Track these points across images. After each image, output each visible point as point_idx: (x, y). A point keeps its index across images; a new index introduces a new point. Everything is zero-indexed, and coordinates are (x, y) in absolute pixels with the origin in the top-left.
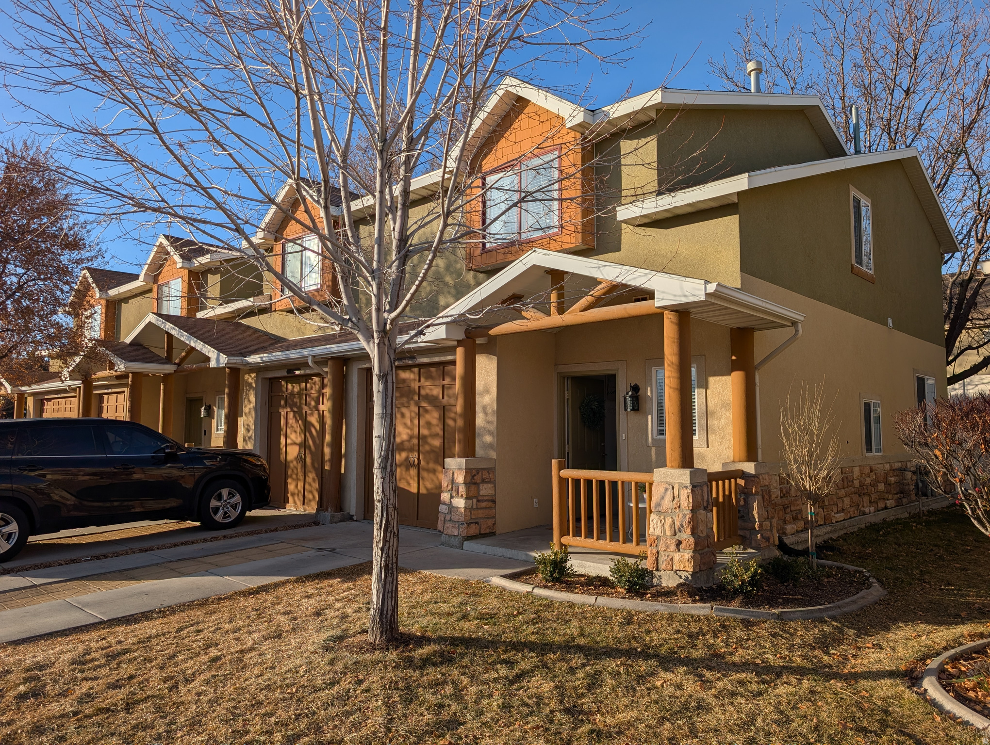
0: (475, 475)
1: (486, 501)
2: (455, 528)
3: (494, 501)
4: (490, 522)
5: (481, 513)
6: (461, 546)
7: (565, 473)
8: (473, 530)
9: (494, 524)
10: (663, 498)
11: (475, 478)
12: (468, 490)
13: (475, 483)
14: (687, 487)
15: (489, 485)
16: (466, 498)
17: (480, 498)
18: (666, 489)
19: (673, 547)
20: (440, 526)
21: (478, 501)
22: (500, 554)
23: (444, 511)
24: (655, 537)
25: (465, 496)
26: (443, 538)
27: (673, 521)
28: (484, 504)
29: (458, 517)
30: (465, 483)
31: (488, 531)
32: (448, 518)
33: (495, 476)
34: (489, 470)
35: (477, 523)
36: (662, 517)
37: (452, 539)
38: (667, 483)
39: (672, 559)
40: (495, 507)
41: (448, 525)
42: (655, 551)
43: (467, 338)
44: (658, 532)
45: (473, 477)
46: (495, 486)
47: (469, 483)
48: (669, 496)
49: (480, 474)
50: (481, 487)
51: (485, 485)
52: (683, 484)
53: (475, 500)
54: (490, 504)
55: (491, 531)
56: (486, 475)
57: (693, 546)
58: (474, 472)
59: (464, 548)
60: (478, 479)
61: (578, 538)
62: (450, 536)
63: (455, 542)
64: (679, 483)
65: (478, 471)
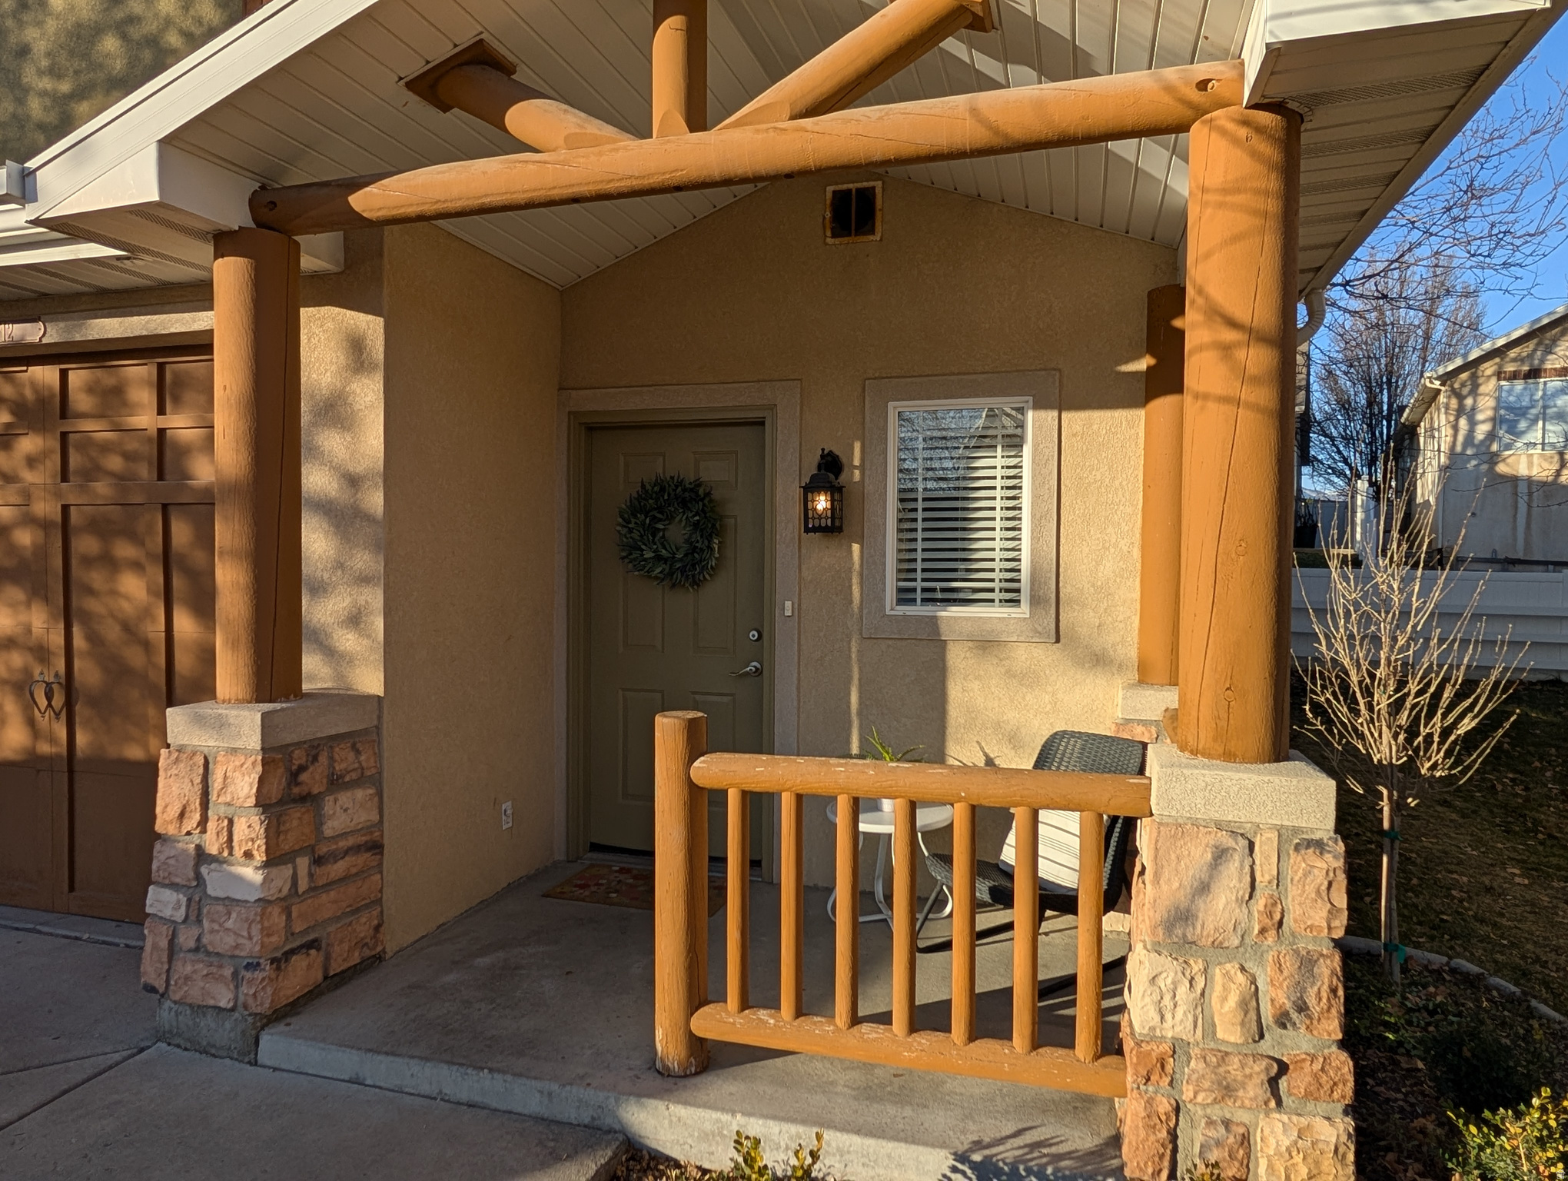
0: (302, 769)
1: (347, 852)
2: (220, 979)
3: (376, 847)
4: (363, 926)
5: (327, 904)
6: (249, 1054)
7: (710, 769)
8: (303, 973)
9: (377, 928)
10: (1204, 888)
11: (304, 777)
12: (274, 832)
13: (303, 799)
14: (1319, 845)
15: (360, 794)
16: (267, 864)
17: (323, 849)
18: (1220, 855)
19: (1255, 1090)
20: (151, 970)
21: (318, 861)
22: (425, 1089)
23: (167, 913)
24: (1166, 1047)
25: (260, 857)
26: (166, 1014)
27: (1254, 982)
28: (338, 869)
29: (230, 940)
30: (263, 803)
31: (356, 958)
32: (186, 938)
33: (379, 756)
34: (355, 741)
35: (313, 944)
36: (1197, 966)
37: (208, 1022)
38: (1219, 826)
39: (1245, 1140)
40: (381, 864)
41: (185, 967)
42: (1164, 1106)
43: (260, 224)
44: (1179, 1025)
45: (294, 776)
46: (380, 794)
47: (280, 802)
48: (1232, 879)
49: (323, 759)
50: (328, 806)
51: (345, 798)
52: (1296, 830)
53: (303, 863)
54: (364, 859)
55: (367, 953)
56: (345, 760)
57: (1349, 1088)
58: (299, 757)
59: (262, 1058)
60: (314, 779)
61: (763, 1014)
62: (199, 1009)
63: (225, 1032)
64: (1280, 830)
65: (315, 748)
